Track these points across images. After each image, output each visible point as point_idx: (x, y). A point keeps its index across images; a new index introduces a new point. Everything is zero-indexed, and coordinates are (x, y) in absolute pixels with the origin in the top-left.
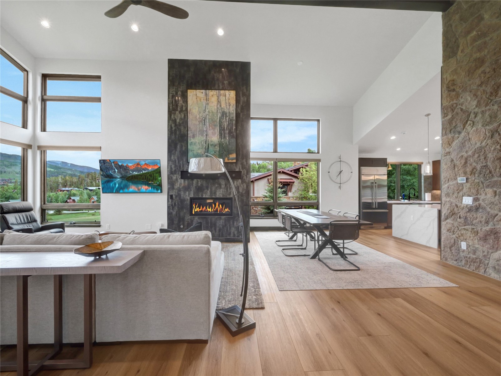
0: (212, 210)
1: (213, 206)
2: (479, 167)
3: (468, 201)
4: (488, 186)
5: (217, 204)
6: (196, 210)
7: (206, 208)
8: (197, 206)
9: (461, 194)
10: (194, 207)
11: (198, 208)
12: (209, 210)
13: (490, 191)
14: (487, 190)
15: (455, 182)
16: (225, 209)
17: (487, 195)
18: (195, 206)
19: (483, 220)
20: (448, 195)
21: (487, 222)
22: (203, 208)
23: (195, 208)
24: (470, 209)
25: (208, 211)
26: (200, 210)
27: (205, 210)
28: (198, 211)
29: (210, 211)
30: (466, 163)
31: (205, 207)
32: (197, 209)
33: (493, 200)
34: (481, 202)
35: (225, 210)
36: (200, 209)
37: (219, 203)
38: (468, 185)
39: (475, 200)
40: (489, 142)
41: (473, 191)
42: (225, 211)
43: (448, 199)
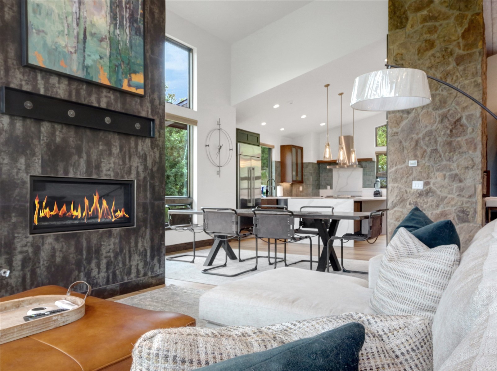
0: (82, 214)
1: (87, 202)
2: (429, 150)
3: (418, 185)
4: (438, 170)
5: (96, 198)
6: (42, 215)
7: (69, 210)
8: (44, 203)
9: (411, 178)
10: (37, 206)
11: (48, 209)
12: (75, 213)
13: (439, 174)
14: (437, 174)
15: (403, 166)
16: (115, 211)
17: (437, 179)
18: (39, 203)
19: (434, 204)
20: (395, 180)
21: (438, 206)
22: (59, 209)
23: (41, 208)
24: (420, 194)
25: (72, 216)
26: (52, 213)
27: (65, 214)
28: (48, 216)
29: (77, 216)
30: (416, 145)
31: (64, 207)
32: (46, 212)
33: (443, 183)
34: (431, 185)
35: (117, 214)
36: (51, 210)
37: (99, 195)
38: (419, 169)
39: (426, 184)
40: (440, 126)
41: (425, 175)
42: (115, 217)
43: (396, 185)
